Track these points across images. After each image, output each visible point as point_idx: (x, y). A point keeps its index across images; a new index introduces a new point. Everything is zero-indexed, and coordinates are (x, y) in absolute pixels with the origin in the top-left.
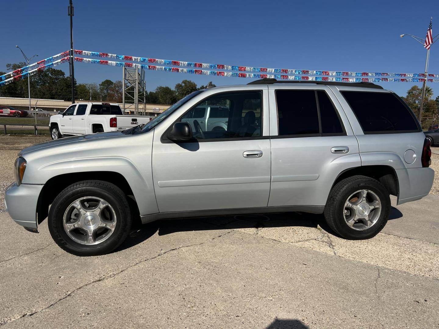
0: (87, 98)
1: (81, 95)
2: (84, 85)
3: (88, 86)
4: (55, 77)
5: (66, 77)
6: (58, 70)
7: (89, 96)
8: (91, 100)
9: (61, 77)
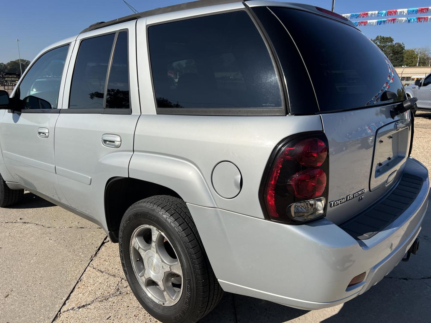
0: (414, 64)
1: (407, 62)
2: (413, 50)
3: (417, 51)
4: (383, 45)
5: (394, 44)
6: (387, 38)
7: (416, 62)
8: (418, 66)
9: (389, 44)
